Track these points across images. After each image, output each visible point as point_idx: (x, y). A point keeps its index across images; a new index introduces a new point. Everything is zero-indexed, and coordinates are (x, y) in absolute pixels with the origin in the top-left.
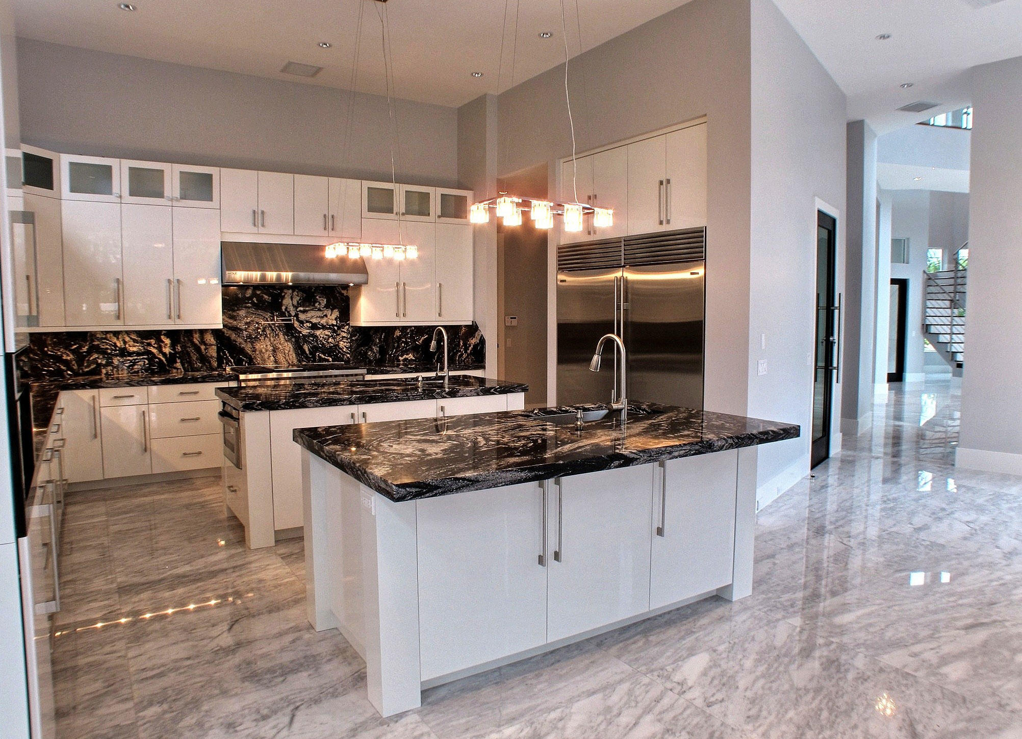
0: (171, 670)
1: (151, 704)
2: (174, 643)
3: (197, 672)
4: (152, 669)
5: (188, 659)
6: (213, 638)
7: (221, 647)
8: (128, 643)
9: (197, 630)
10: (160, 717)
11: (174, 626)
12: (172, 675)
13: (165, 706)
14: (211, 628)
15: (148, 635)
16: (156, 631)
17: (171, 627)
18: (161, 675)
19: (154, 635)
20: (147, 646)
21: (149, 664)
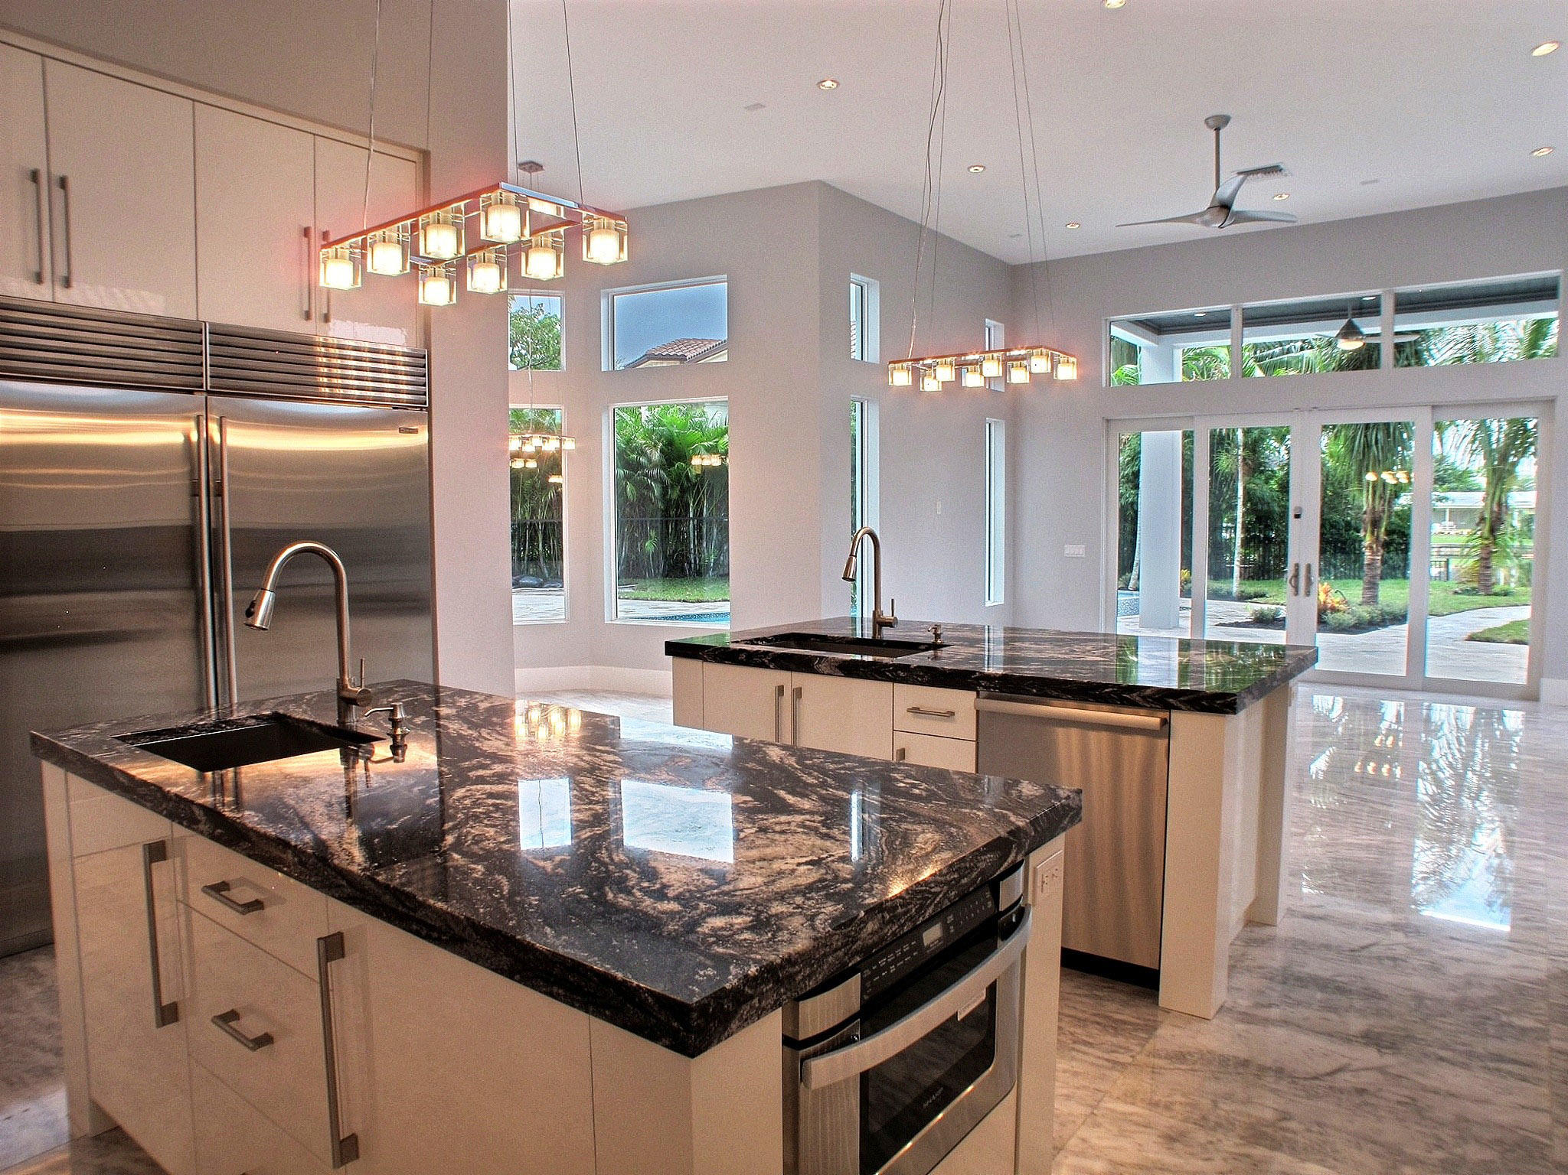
0: (1480, 1057)
1: (1524, 1030)
2: (1453, 1095)
3: (1438, 1034)
4: (1510, 1073)
5: (1442, 1059)
6: (1381, 1070)
7: (1379, 1051)
8: (1547, 1145)
9: (1396, 1098)
10: (1518, 1012)
11: (1435, 1131)
12: (1480, 1050)
13: (1504, 1018)
14: (1371, 1089)
15: (1499, 1142)
16: (1478, 1140)
17: (1445, 1134)
18: (1500, 1058)
19: (1488, 1136)
20: (1505, 1119)
21: (1512, 1082)
